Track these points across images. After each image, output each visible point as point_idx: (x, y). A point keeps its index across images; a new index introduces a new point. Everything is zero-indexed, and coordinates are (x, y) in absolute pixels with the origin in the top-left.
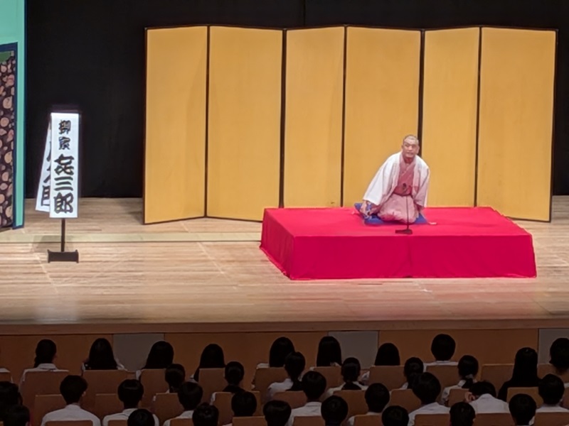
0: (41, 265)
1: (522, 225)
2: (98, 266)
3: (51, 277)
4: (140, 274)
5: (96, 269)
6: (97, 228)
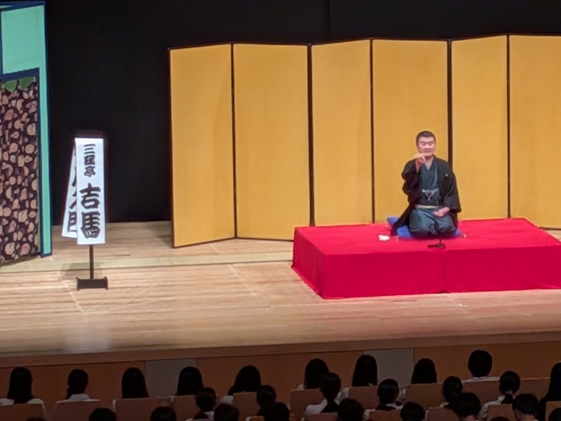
0: (71, 293)
1: (555, 235)
2: (127, 292)
3: (80, 305)
4: (171, 298)
5: (126, 295)
6: (126, 253)
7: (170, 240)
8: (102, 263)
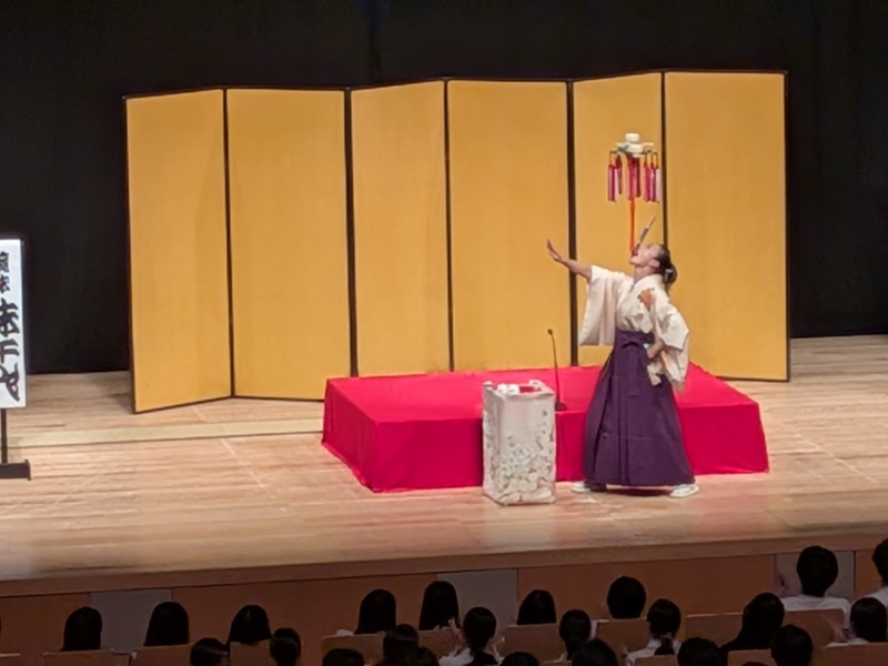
1: (742, 388)
2: (61, 484)
4: (130, 493)
5: (58, 489)
6: (59, 422)
7: (128, 401)
8: (20, 438)
